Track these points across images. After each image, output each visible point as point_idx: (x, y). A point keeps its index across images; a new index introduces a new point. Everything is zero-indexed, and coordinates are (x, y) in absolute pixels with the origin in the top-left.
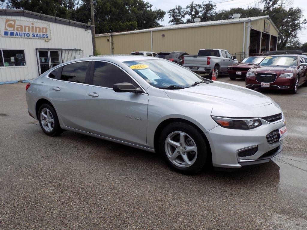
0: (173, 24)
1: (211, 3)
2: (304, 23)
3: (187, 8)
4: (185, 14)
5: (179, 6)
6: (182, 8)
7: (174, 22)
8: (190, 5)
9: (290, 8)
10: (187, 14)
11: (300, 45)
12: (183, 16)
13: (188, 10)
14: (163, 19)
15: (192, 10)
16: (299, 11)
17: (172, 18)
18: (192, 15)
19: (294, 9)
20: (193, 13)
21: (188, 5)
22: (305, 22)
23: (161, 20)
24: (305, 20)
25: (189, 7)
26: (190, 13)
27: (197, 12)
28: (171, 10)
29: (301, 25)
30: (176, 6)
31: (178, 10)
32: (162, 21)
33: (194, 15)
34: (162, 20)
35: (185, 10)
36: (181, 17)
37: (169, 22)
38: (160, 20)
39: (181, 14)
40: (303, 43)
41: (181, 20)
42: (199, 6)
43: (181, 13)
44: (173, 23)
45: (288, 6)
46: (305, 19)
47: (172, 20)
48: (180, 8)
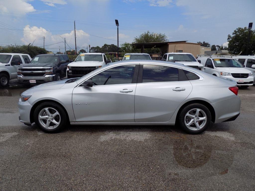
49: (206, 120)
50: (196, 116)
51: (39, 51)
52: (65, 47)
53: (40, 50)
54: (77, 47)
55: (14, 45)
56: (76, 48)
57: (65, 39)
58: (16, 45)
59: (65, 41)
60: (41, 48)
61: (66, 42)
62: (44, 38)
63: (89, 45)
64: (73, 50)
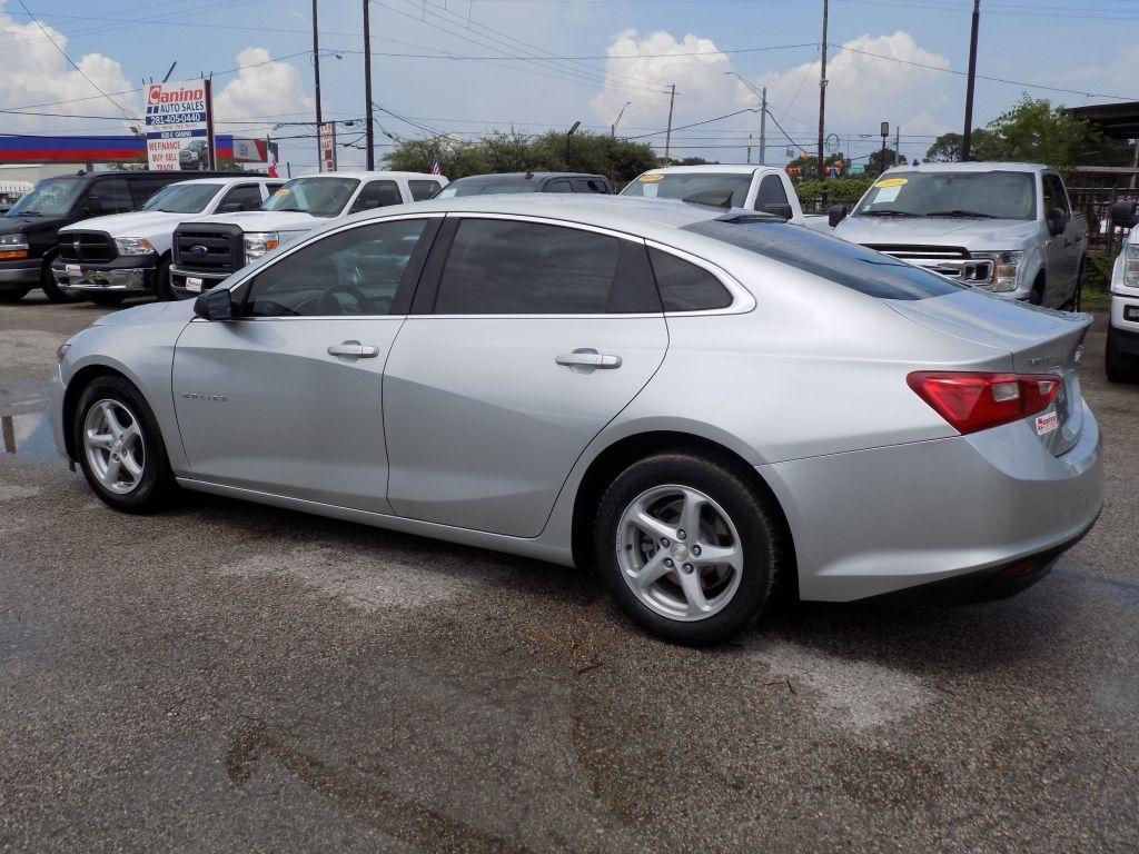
49: (738, 566)
50: (682, 534)
51: (618, 160)
52: (762, 138)
53: (625, 154)
54: (825, 137)
55: (508, 131)
56: (821, 140)
57: (764, 93)
58: (516, 132)
59: (764, 103)
60: (633, 144)
61: (767, 108)
62: (673, 93)
63: (885, 126)
64: (803, 155)
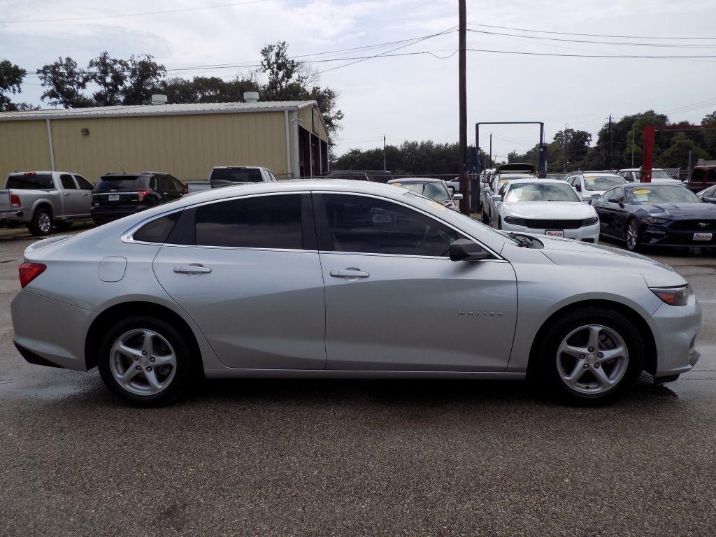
0: (55, 103)
1: (153, 60)
2: (339, 118)
3: (91, 66)
4: (86, 80)
5: (69, 60)
6: (76, 64)
7: (57, 97)
8: (98, 60)
9: (314, 88)
10: (93, 81)
11: (334, 160)
12: (82, 85)
13: (94, 70)
14: (18, 86)
15: (105, 73)
16: (331, 95)
17: (50, 88)
18: (106, 85)
19: (322, 90)
20: (109, 80)
21: (94, 60)
22: (339, 116)
23: (14, 90)
24: (339, 112)
25: (97, 64)
26: (100, 78)
27: (118, 79)
28: (46, 67)
29: (333, 121)
30: (60, 58)
31: (66, 69)
32: (17, 92)
33: (110, 84)
34: (17, 89)
35: (86, 70)
36: (75, 87)
37: (43, 98)
38: (11, 88)
39: (75, 79)
40: (339, 156)
41: (77, 95)
42: (122, 65)
43: (74, 77)
44: (54, 99)
45: (310, 85)
46: (338, 110)
47: (52, 91)
48: (72, 65)
